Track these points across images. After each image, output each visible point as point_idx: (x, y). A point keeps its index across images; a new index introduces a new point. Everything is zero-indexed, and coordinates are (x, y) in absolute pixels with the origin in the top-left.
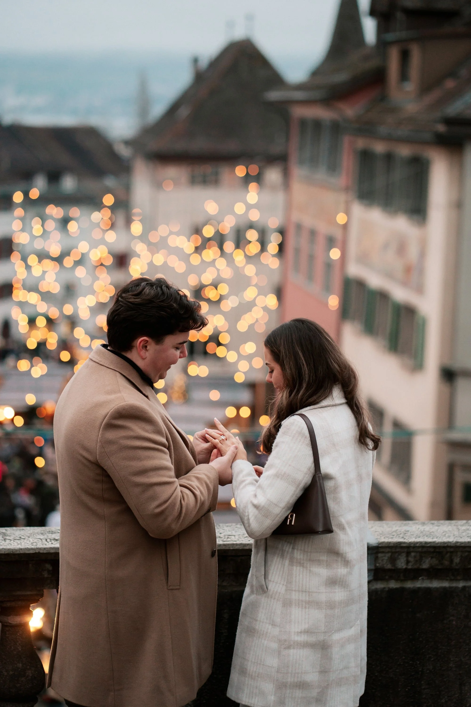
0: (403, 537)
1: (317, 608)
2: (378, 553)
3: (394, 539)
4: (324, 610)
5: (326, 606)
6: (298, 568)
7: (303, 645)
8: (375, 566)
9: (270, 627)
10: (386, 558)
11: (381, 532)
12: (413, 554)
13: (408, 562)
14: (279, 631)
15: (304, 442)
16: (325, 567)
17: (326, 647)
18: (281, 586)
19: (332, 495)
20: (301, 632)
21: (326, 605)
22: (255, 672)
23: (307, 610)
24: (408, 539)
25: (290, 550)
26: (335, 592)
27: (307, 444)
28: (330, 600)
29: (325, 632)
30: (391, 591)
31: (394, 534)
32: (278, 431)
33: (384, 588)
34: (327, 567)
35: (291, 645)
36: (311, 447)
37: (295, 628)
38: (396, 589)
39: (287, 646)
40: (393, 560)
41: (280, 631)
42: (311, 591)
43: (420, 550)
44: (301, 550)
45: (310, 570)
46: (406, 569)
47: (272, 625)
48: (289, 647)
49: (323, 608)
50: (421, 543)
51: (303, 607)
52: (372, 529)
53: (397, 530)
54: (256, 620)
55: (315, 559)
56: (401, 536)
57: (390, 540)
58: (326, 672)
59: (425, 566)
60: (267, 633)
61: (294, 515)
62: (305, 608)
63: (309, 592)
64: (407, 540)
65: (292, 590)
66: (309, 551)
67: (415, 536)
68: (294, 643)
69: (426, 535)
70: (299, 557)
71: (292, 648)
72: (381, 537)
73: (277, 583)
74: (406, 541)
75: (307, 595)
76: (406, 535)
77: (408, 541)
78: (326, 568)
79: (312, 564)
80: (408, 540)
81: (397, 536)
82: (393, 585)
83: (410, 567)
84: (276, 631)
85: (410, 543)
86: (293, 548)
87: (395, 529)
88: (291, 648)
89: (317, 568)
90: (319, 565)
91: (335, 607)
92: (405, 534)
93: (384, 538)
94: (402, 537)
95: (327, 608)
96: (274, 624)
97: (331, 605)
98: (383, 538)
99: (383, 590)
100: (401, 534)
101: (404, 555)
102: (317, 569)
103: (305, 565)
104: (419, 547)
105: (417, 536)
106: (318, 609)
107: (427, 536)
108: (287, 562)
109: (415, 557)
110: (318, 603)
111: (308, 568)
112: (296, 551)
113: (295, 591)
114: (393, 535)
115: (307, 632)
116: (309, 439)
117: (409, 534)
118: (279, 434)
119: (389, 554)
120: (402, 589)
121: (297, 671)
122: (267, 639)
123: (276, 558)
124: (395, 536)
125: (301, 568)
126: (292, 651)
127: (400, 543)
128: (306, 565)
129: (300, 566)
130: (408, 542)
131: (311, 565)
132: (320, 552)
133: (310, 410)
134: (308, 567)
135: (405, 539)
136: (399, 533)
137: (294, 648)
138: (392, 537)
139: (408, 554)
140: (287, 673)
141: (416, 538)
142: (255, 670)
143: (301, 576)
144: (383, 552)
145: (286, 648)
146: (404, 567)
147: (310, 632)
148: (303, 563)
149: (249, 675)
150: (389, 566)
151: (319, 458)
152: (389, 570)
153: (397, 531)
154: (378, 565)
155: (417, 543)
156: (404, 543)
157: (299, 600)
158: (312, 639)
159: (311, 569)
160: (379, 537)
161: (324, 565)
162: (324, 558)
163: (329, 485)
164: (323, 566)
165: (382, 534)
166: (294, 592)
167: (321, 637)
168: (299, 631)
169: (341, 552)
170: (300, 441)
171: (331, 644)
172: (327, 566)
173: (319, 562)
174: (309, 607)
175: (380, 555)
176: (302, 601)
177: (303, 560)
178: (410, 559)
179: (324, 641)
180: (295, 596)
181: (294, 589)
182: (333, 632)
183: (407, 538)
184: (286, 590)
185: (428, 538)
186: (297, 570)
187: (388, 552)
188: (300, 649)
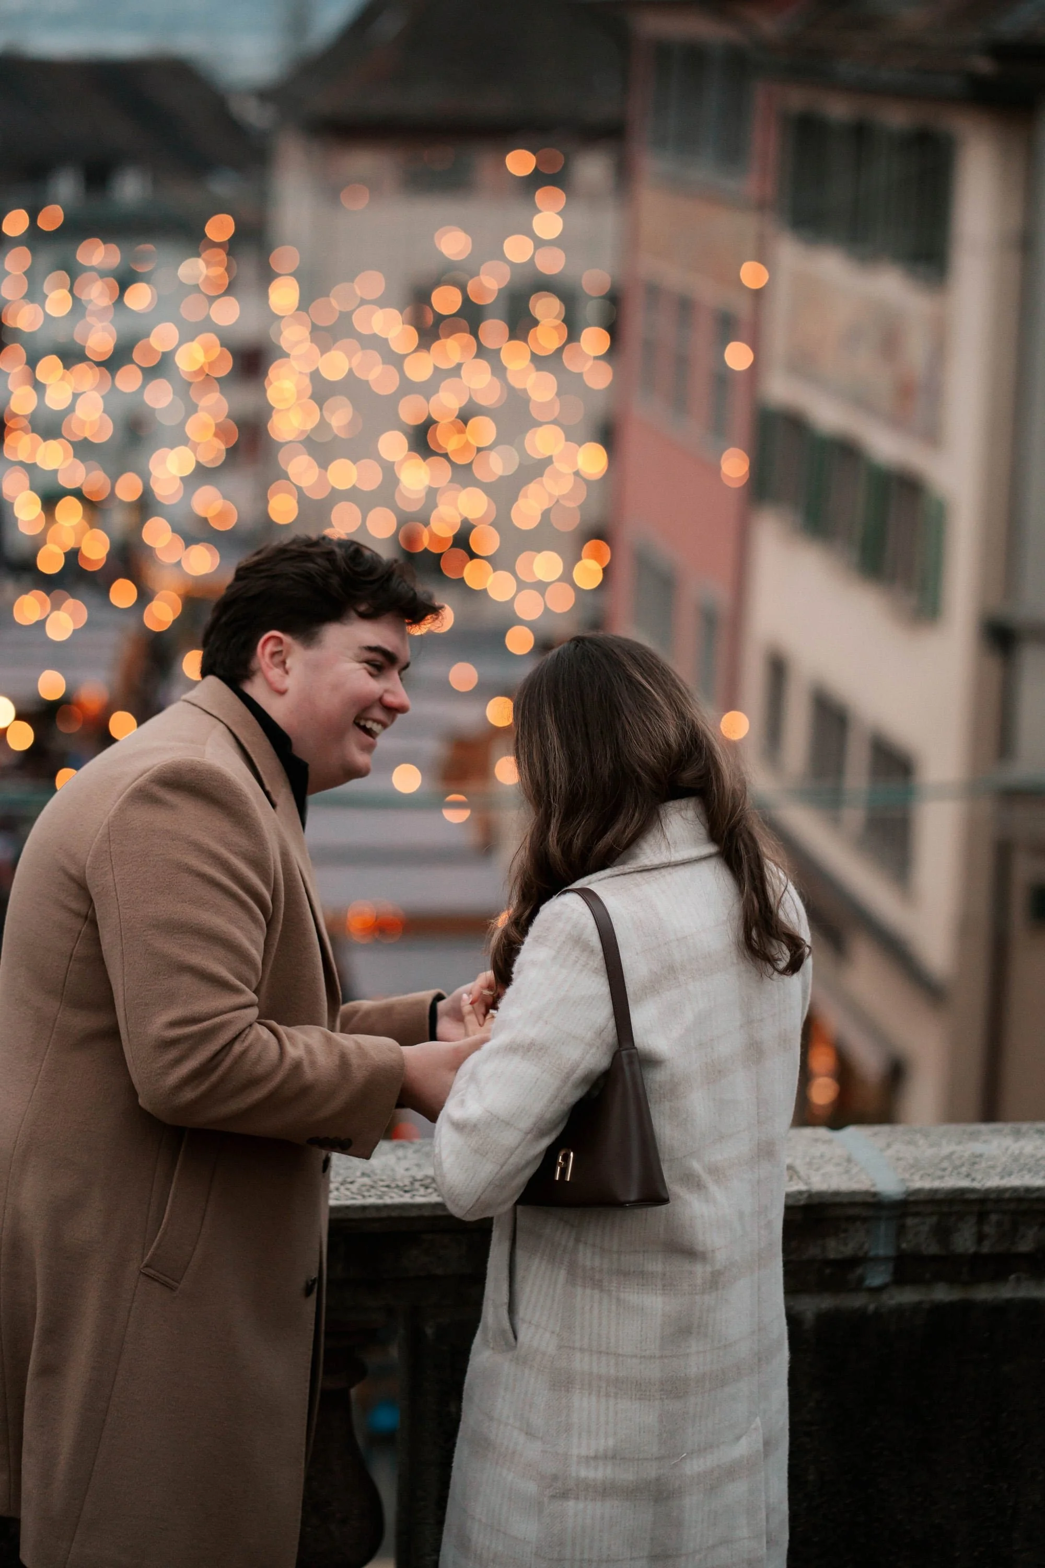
0: (968, 1176)
1: (638, 1396)
2: (904, 1215)
3: (947, 1178)
4: (657, 1402)
5: (662, 1393)
6: (588, 1291)
7: (601, 1491)
8: (898, 1247)
9: (522, 1438)
10: (925, 1228)
11: (911, 1161)
12: (994, 1218)
13: (981, 1238)
14: (542, 1451)
15: (588, 964)
16: (659, 1290)
17: (665, 1495)
18: (548, 1335)
19: (667, 1104)
20: (596, 1458)
21: (662, 1390)
22: (488, 1548)
23: (612, 1402)
24: (982, 1179)
25: (571, 1244)
26: (688, 1354)
27: (596, 968)
28: (672, 1376)
29: (659, 1459)
30: (938, 1309)
31: (945, 1164)
32: (524, 932)
33: (920, 1303)
34: (663, 1290)
35: (570, 1490)
36: (606, 976)
37: (580, 1447)
38: (952, 1304)
39: (558, 1491)
40: (943, 1233)
41: (544, 1452)
42: (620, 1351)
43: (1012, 1206)
44: (594, 1245)
45: (618, 1300)
46: (976, 1256)
47: (527, 1433)
48: (564, 1495)
49: (653, 1396)
50: (1015, 1190)
51: (602, 1394)
52: (890, 1152)
53: (952, 1154)
54: (491, 1419)
55: (632, 1270)
56: (964, 1170)
57: (937, 1184)
58: (668, 1557)
59: (1025, 1246)
60: (514, 1453)
61: (572, 1154)
62: (607, 1395)
63: (617, 1355)
64: (979, 1182)
65: (574, 1348)
66: (615, 1248)
67: (999, 1170)
68: (577, 1485)
69: (1028, 1167)
70: (588, 1263)
71: (573, 1496)
72: (912, 1174)
73: (537, 1326)
74: (976, 1185)
75: (612, 1362)
76: (976, 1167)
77: (983, 1185)
78: (661, 1292)
79: (625, 1284)
80: (982, 1183)
81: (952, 1172)
82: (942, 1294)
83: (986, 1249)
84: (532, 1451)
85: (988, 1191)
86: (577, 1241)
87: (946, 1149)
88: (569, 1495)
89: (638, 1293)
90: (643, 1285)
91: (686, 1392)
92: (974, 1163)
93: (922, 1177)
94: (965, 1173)
95: (665, 1397)
96: (530, 1433)
97: (676, 1387)
98: (916, 1177)
99: (916, 1307)
100: (963, 1165)
101: (972, 1220)
102: (636, 1294)
103: (605, 1284)
104: (1010, 1200)
105: (1004, 1169)
106: (640, 1399)
107: (1030, 1171)
108: (562, 1274)
109: (999, 1224)
110: (640, 1384)
111: (614, 1293)
112: (581, 1247)
113: (582, 1350)
114: (944, 1170)
115: (614, 1457)
116: (601, 955)
117: (983, 1165)
118: (528, 940)
119: (934, 1219)
120: (966, 1306)
121: (586, 1556)
122: (513, 1470)
123: (537, 1261)
124: (947, 1172)
125: (596, 1291)
126: (571, 1505)
127: (963, 1191)
128: (607, 1284)
129: (593, 1289)
130: (983, 1189)
131: (622, 1286)
132: (644, 1252)
133: (613, 877)
134: (612, 1290)
135: (973, 1180)
136: (958, 1162)
137: (577, 1498)
138: (940, 1173)
139: (982, 1217)
140: (560, 1560)
141: (1002, 1178)
142: (487, 1543)
143: (596, 1312)
144: (916, 1214)
145: (554, 1496)
146: (972, 1250)
147: (621, 1459)
148: (601, 1281)
149: (475, 1554)
150: (932, 1249)
151: (628, 1005)
152: (934, 1258)
153: (954, 1157)
154: (904, 1246)
155: (1006, 1190)
156: (973, 1190)
157: (591, 1374)
158: (627, 1475)
159: (622, 1296)
160: (907, 1176)
161: (656, 1286)
162: (656, 1265)
163: (655, 1079)
164: (654, 1287)
165: (915, 1166)
166: (578, 1355)
167: (651, 1471)
168: (592, 1454)
169: (700, 1248)
170: (577, 962)
171: (680, 1488)
172: (665, 1288)
173: (642, 1277)
174: (616, 1394)
175: (910, 1221)
176: (600, 1377)
177: (601, 1271)
178: (987, 1229)
179: (658, 1479)
180: (581, 1363)
181: (577, 1345)
182: (683, 1456)
183: (979, 1177)
184: (560, 1347)
185: (1032, 1177)
186: (584, 1297)
187: (932, 1214)
188: (595, 1500)
